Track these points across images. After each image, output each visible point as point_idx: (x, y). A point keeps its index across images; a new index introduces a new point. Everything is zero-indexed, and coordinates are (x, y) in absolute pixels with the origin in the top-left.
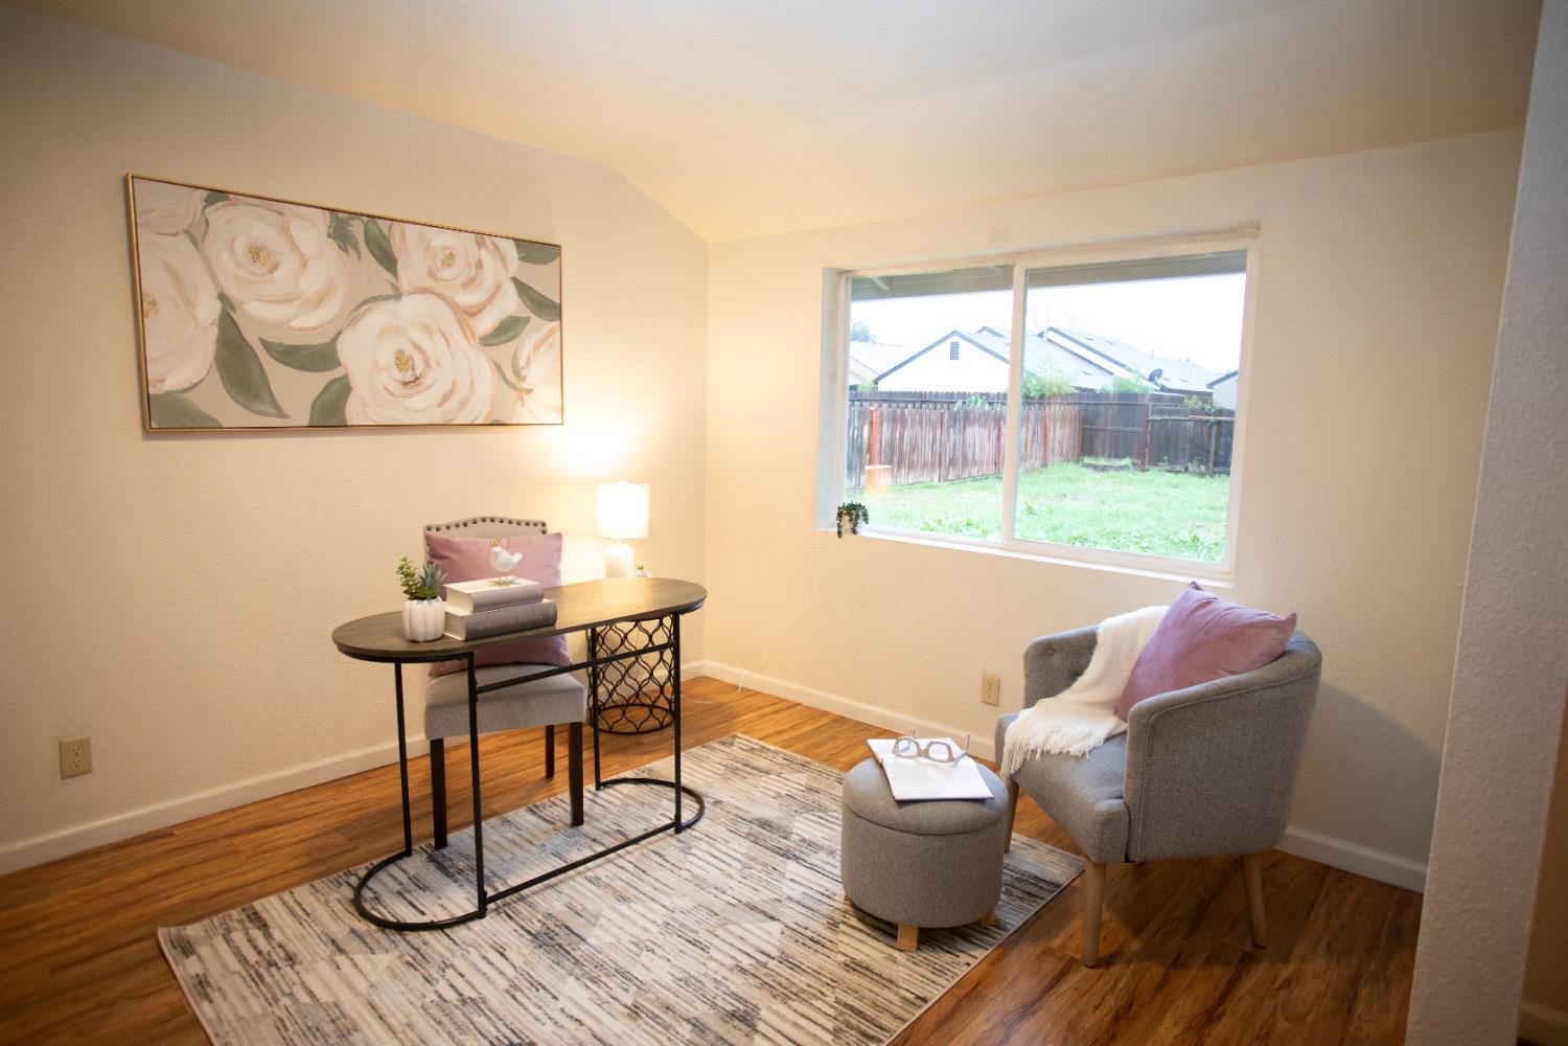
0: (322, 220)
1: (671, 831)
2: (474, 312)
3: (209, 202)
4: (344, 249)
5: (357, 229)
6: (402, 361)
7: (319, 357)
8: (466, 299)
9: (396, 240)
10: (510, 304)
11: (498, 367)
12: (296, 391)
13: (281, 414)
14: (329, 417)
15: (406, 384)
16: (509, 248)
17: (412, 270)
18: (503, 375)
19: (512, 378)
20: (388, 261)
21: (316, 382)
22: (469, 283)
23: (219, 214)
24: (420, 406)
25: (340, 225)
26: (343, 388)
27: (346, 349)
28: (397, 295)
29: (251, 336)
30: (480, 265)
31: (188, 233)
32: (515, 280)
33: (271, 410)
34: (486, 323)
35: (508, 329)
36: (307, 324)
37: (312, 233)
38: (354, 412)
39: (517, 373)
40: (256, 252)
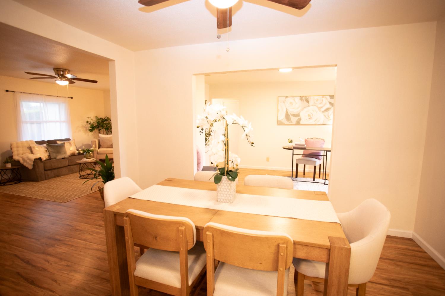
0: (299, 98)
1: (324, 184)
2: (321, 108)
3: (286, 98)
4: (301, 101)
5: (304, 98)
6: (309, 115)
7: (297, 115)
8: (320, 106)
9: (309, 99)
10: (328, 106)
11: (325, 116)
12: (294, 120)
13: (292, 123)
14: (298, 123)
15: (309, 118)
16: (328, 97)
17: (311, 102)
18: (326, 117)
19: (327, 117)
20: (308, 101)
21: (296, 119)
22: (320, 103)
23: (287, 99)
24: (312, 122)
25: (301, 98)
26: (300, 119)
27: (301, 114)
28: (309, 106)
29: (289, 113)
30: (323, 100)
31: (283, 102)
32: (329, 102)
33: (291, 122)
34: (323, 109)
35: (327, 110)
36: (296, 111)
37: (298, 100)
38: (301, 122)
39: (328, 117)
40: (291, 103)
